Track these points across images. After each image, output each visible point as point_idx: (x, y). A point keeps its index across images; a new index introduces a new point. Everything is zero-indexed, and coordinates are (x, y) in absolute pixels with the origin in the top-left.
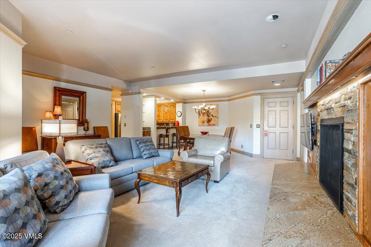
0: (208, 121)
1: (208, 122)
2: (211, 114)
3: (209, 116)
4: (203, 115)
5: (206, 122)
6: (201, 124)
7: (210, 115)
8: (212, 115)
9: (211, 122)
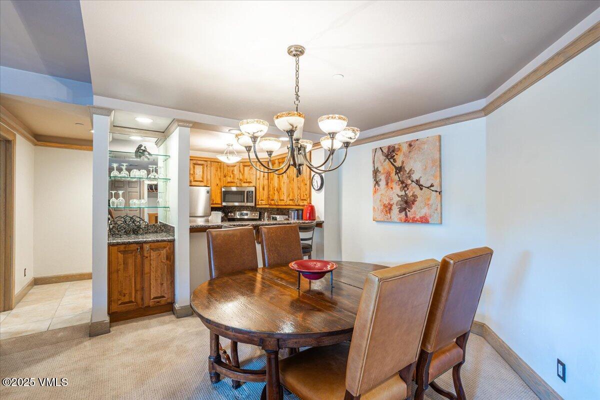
0: (404, 206)
1: (405, 209)
2: (415, 177)
3: (405, 186)
4: (387, 184)
5: (396, 210)
6: (380, 217)
7: (409, 182)
8: (417, 182)
9: (414, 208)
